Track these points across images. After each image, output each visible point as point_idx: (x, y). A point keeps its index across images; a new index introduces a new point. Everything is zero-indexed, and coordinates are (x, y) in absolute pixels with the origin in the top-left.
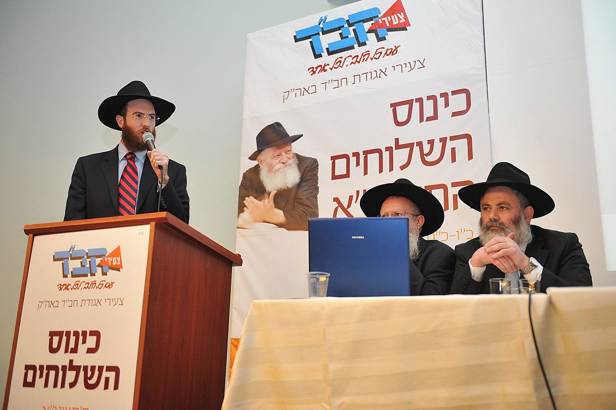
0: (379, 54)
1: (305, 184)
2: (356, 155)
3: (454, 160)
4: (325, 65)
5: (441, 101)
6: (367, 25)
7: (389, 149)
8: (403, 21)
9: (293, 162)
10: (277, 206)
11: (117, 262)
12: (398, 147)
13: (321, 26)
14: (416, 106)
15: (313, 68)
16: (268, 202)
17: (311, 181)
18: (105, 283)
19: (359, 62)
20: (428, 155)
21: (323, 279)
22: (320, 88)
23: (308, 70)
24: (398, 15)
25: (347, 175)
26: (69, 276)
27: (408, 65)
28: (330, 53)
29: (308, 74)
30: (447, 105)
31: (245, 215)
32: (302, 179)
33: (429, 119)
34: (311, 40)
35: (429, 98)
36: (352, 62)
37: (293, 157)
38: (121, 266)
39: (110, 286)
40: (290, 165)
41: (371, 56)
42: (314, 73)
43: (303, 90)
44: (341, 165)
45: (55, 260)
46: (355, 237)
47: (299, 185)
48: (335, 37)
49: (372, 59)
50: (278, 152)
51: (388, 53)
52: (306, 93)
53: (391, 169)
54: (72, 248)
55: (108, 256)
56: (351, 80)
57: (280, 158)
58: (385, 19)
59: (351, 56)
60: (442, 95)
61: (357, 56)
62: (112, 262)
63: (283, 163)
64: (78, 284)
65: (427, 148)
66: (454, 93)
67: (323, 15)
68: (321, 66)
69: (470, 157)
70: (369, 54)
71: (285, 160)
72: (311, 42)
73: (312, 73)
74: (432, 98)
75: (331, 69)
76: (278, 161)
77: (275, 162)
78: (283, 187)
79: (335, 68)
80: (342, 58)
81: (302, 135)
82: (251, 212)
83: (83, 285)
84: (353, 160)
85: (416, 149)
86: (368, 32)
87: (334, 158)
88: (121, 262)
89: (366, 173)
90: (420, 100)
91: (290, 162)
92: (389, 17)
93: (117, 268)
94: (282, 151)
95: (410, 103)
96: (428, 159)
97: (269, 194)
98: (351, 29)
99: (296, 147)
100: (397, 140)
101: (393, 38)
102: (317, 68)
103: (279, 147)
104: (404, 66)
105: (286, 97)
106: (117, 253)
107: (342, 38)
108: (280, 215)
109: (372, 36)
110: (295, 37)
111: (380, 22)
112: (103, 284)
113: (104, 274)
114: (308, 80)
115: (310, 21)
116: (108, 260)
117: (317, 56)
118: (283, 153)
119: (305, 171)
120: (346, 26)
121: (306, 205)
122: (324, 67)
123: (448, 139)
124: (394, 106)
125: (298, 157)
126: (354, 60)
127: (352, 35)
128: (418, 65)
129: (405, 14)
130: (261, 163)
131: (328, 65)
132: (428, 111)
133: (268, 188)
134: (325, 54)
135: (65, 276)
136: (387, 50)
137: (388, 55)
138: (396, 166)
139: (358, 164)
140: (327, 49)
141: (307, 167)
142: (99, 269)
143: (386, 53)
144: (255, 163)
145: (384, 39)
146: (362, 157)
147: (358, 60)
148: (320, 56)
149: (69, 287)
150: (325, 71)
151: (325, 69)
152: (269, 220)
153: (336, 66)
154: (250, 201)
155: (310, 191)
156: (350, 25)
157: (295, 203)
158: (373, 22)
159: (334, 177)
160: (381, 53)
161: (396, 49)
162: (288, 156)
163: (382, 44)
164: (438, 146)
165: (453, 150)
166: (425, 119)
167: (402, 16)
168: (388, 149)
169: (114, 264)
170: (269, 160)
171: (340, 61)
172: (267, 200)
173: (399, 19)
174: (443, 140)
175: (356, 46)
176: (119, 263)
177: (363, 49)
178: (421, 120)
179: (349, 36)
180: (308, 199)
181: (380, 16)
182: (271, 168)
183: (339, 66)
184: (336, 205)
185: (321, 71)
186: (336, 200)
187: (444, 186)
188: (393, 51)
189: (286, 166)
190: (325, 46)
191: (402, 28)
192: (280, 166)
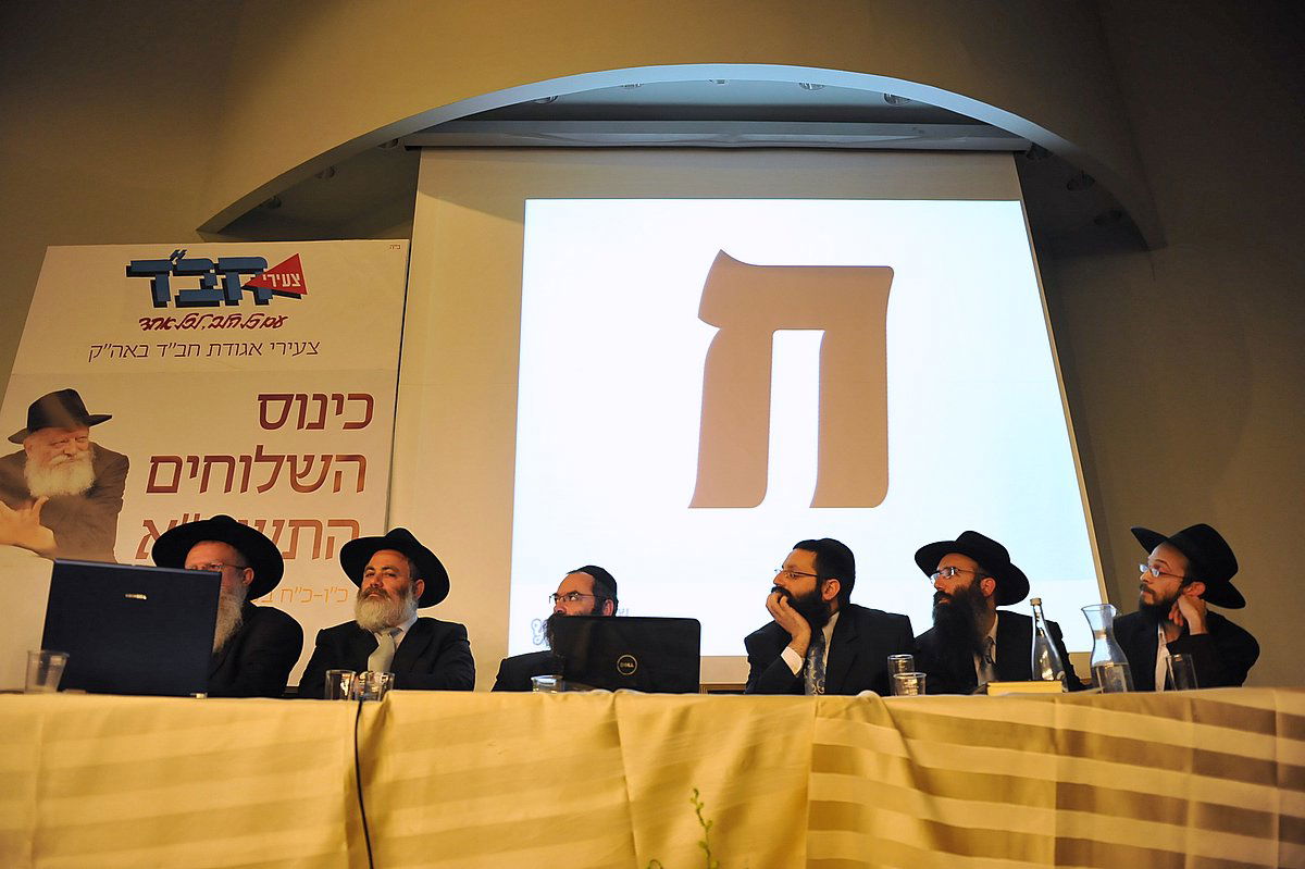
0: (253, 322)
2: (194, 460)
3: (337, 489)
4: (169, 320)
5: (332, 405)
7: (246, 459)
8: (298, 285)
9: (86, 456)
12: (260, 458)
14: (296, 404)
15: (149, 320)
16: (30, 514)
19: (222, 327)
20: (302, 476)
21: (57, 661)
22: (155, 351)
23: (141, 321)
24: (293, 276)
25: (173, 489)
27: (294, 346)
28: (180, 303)
29: (139, 328)
30: (339, 411)
32: (97, 485)
33: (311, 426)
34: (153, 278)
35: (316, 397)
36: (212, 325)
37: (89, 449)
40: (80, 460)
41: (243, 322)
42: (149, 327)
43: (125, 349)
44: (165, 474)
46: (130, 596)
47: (89, 494)
48: (193, 283)
49: (242, 326)
50: (64, 436)
51: (268, 323)
52: (129, 354)
53: (244, 489)
56: (205, 350)
57: (65, 447)
58: (273, 276)
59: (212, 316)
60: (335, 397)
61: (222, 318)
63: (69, 455)
65: (301, 466)
66: (351, 397)
67: (180, 247)
68: (162, 319)
69: (360, 489)
70: (240, 319)
71: (73, 450)
72: (153, 282)
73: (145, 326)
74: (321, 398)
75: (178, 328)
76: (58, 451)
77: (54, 451)
78: (62, 493)
79: (184, 327)
80: (197, 315)
84: (187, 467)
85: (286, 465)
86: (244, 288)
87: (156, 461)
89: (203, 489)
90: (303, 398)
91: (81, 454)
92: (278, 276)
94: (71, 436)
95: (288, 398)
96: (300, 482)
97: (35, 500)
98: (219, 278)
99: (97, 434)
100: (260, 448)
101: (278, 305)
102: (155, 321)
104: (288, 346)
105: (94, 354)
107: (203, 287)
109: (248, 295)
111: (265, 279)
114: (137, 336)
115: (161, 252)
117: (159, 303)
118: (72, 440)
120: (212, 271)
121: (96, 527)
122: (167, 322)
123: (334, 458)
124: (264, 398)
125: (97, 449)
126: (215, 323)
127: (220, 286)
128: (309, 348)
129: (301, 276)
130: (30, 449)
131: (174, 320)
132: (312, 415)
133: (34, 492)
134: (172, 303)
136: (268, 319)
137: (267, 326)
138: (253, 484)
139: (193, 474)
141: (108, 467)
143: (265, 324)
144: (21, 447)
145: (266, 302)
146: (202, 465)
147: (222, 324)
148: (164, 305)
150: (168, 328)
151: (169, 325)
152: (26, 544)
153: (186, 325)
155: (107, 506)
156: (219, 272)
157: (79, 521)
158: (254, 276)
159: (151, 489)
160: (258, 321)
161: (281, 319)
162: (79, 445)
163: (261, 308)
164: (318, 465)
165: (338, 474)
166: (305, 426)
167: (297, 278)
168: (243, 459)
170: (45, 448)
171: (194, 320)
172: (28, 511)
173: (294, 282)
174: (327, 459)
175: (222, 303)
177: (233, 310)
178: (300, 426)
179: (215, 287)
181: (265, 270)
182: (45, 460)
183: (191, 325)
184: (147, 531)
185: (160, 327)
186: (149, 524)
187: (317, 524)
188: (276, 323)
189: (72, 461)
190: (174, 292)
191: (295, 294)
192: (62, 458)
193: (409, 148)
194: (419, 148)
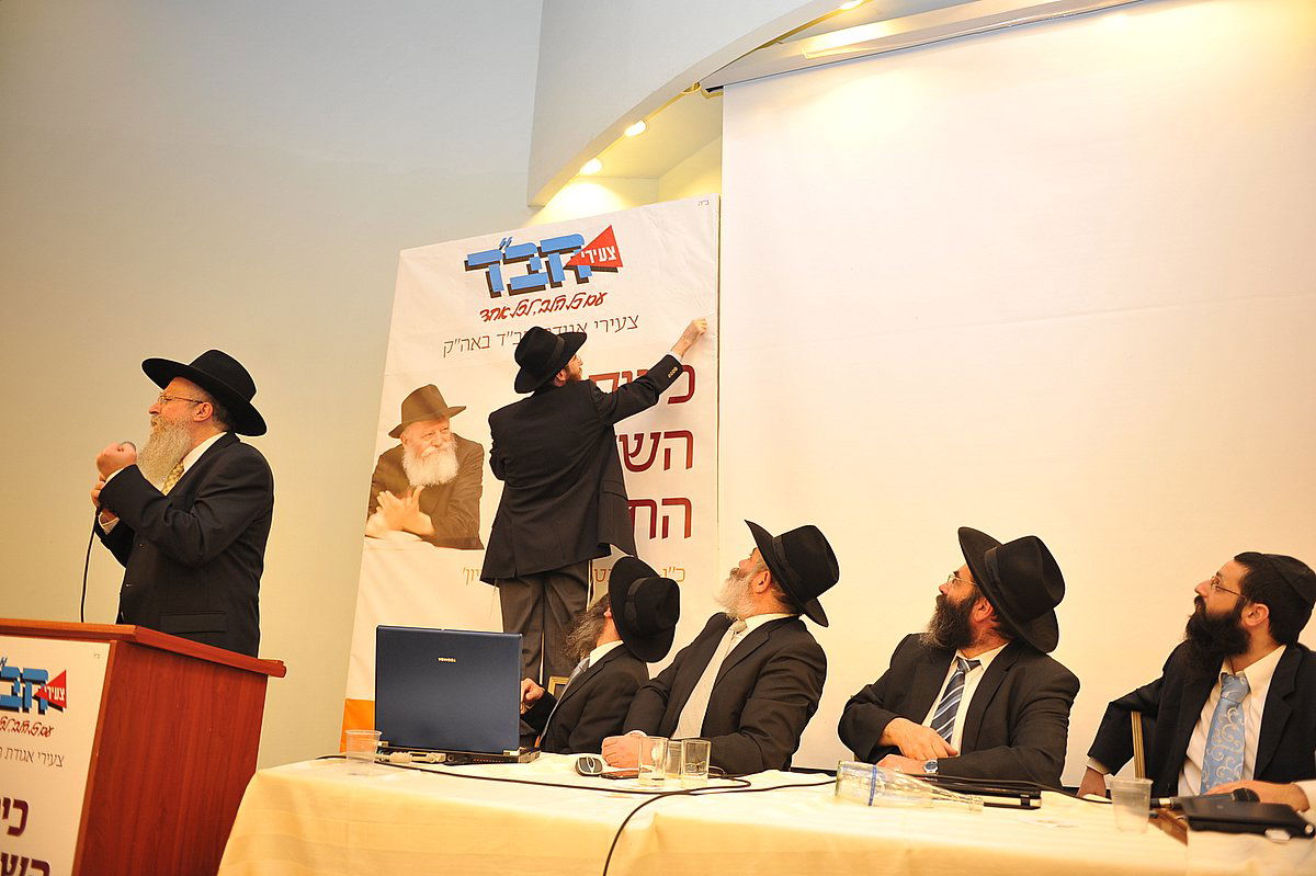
0: (577, 301)
3: (667, 466)
4: (504, 309)
6: (565, 259)
8: (613, 258)
9: (450, 445)
10: (423, 509)
13: (503, 251)
15: (488, 311)
16: (411, 502)
17: (472, 477)
19: (551, 310)
20: (634, 455)
22: (495, 341)
23: (482, 313)
24: (608, 249)
27: (616, 322)
28: (512, 293)
29: (480, 319)
31: (378, 518)
32: (460, 471)
34: (487, 269)
36: (541, 310)
37: (451, 439)
38: (64, 703)
39: (47, 732)
40: (445, 451)
41: (568, 303)
42: (489, 318)
43: (471, 341)
46: (442, 659)
47: (456, 480)
48: (520, 269)
49: (568, 308)
50: (430, 429)
51: (590, 301)
52: (475, 346)
55: (50, 685)
57: (433, 437)
58: (590, 252)
59: (540, 300)
61: (549, 301)
63: (436, 446)
65: (632, 450)
67: (506, 235)
68: (498, 309)
69: (689, 465)
70: (565, 300)
71: (439, 441)
72: (487, 273)
73: (485, 318)
75: (512, 316)
76: (427, 443)
77: (425, 443)
78: (434, 482)
79: (518, 314)
80: (528, 301)
81: (464, 408)
82: (386, 515)
86: (565, 268)
91: (446, 445)
92: (594, 251)
94: (436, 428)
95: (615, 377)
96: (634, 461)
97: (414, 490)
98: (543, 260)
101: (598, 281)
102: (493, 311)
104: (610, 323)
105: (447, 350)
107: (530, 272)
108: (425, 524)
109: (570, 275)
110: (466, 262)
111: (583, 256)
113: (41, 712)
114: (480, 328)
115: (489, 243)
117: (495, 294)
119: (465, 461)
120: (537, 255)
121: (463, 511)
122: (504, 310)
123: (662, 436)
125: (458, 439)
126: (544, 307)
127: (544, 270)
128: (629, 323)
129: (616, 249)
130: (405, 443)
131: (509, 309)
133: (413, 482)
134: (505, 292)
136: (590, 297)
137: (590, 305)
140: (509, 286)
141: (469, 455)
142: (35, 703)
143: (587, 302)
144: (397, 442)
145: (586, 280)
147: (550, 307)
148: (499, 294)
150: (504, 317)
151: (505, 314)
152: (410, 529)
153: (520, 312)
154: (385, 497)
155: (470, 492)
156: (542, 255)
157: (450, 509)
158: (572, 254)
160: (581, 300)
161: (602, 296)
162: (443, 436)
163: (583, 287)
164: (648, 443)
165: (668, 451)
167: (612, 252)
169: (56, 698)
170: (417, 440)
171: (525, 306)
172: (409, 499)
173: (609, 255)
174: (656, 436)
175: (548, 286)
177: (558, 292)
179: (540, 271)
180: (466, 502)
181: (583, 247)
182: (418, 452)
183: (524, 311)
185: (498, 317)
187: (651, 503)
188: (597, 300)
189: (439, 451)
190: (506, 281)
191: (612, 268)
192: (431, 449)
193: (710, 90)
194: (722, 87)
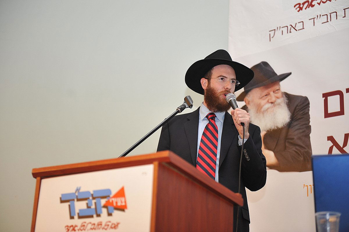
1: (295, 123)
9: (282, 101)
10: (267, 147)
11: (122, 202)
15: (300, 4)
17: (302, 120)
18: (110, 224)
21: (332, 218)
22: (308, 24)
23: (295, 7)
25: (341, 112)
26: (76, 217)
29: (295, 11)
32: (292, 118)
37: (282, 96)
39: (115, 227)
40: (279, 104)
42: (301, 9)
43: (289, 27)
44: (334, 104)
45: (62, 202)
47: (289, 125)
50: (266, 92)
52: (293, 30)
54: (78, 190)
55: (113, 197)
56: (341, 13)
57: (269, 97)
62: (117, 203)
63: (272, 103)
64: (84, 226)
68: (308, 1)
71: (273, 99)
73: (298, 9)
75: (319, 4)
76: (265, 101)
77: (263, 102)
78: (273, 128)
79: (324, 3)
81: (290, 74)
83: (90, 226)
87: (326, 96)
88: (125, 202)
91: (279, 101)
93: (122, 209)
94: (271, 91)
99: (285, 86)
102: (304, 4)
103: (267, 86)
105: (272, 36)
106: (121, 193)
108: (270, 156)
112: (108, 225)
114: (295, 17)
116: (113, 201)
118: (272, 93)
119: (295, 109)
122: (312, 2)
125: (287, 95)
130: (249, 103)
135: (72, 218)
141: (297, 106)
149: (76, 228)
150: (313, 6)
151: (313, 4)
153: (324, 1)
155: (301, 131)
157: (287, 144)
159: (327, 115)
162: (276, 95)
170: (257, 101)
176: (123, 204)
180: (299, 138)
182: (259, 108)
184: (330, 144)
185: (308, 6)
186: (331, 138)
189: (275, 106)
192: (268, 105)
